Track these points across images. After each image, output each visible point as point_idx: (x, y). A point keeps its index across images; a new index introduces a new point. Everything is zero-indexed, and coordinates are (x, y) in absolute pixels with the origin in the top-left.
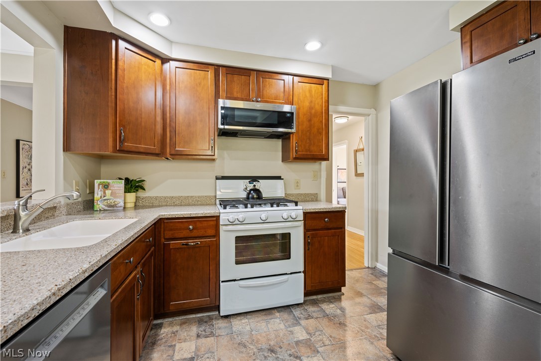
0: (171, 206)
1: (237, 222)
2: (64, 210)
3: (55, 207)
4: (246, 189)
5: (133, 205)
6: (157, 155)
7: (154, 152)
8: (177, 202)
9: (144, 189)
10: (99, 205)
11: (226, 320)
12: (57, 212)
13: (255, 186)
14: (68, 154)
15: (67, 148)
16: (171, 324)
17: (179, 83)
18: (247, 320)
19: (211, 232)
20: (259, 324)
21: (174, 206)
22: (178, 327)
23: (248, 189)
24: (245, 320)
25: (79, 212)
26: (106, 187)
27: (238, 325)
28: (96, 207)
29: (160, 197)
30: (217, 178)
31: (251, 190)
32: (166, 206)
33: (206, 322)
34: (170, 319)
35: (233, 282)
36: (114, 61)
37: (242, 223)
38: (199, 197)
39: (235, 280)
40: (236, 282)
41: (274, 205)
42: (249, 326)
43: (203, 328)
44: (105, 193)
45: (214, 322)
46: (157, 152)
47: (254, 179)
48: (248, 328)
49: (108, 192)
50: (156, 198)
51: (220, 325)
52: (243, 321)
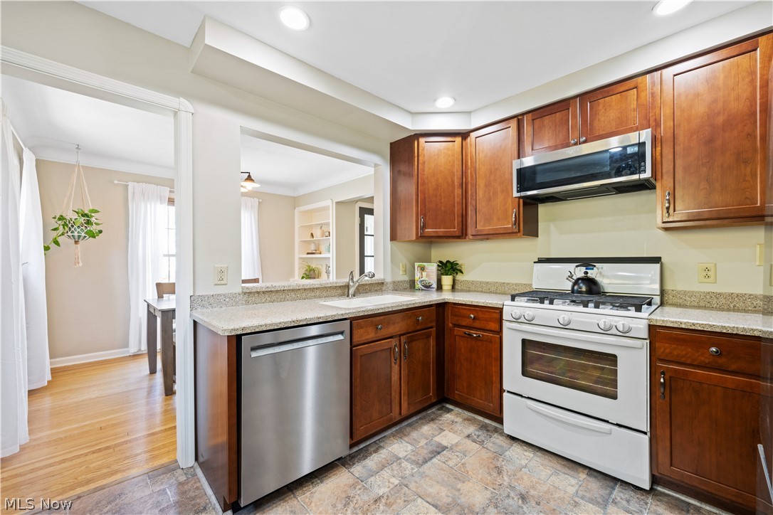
0: (486, 293)
1: (522, 320)
2: (391, 287)
3: (383, 283)
4: (571, 276)
5: (450, 287)
6: (458, 237)
7: (454, 235)
8: (493, 289)
9: (462, 273)
10: (419, 285)
11: (508, 441)
12: (384, 288)
13: (586, 273)
14: (394, 242)
15: (393, 237)
16: (458, 415)
17: (479, 154)
18: (532, 455)
19: (496, 327)
20: (541, 467)
21: (489, 293)
22: (461, 420)
23: (575, 277)
24: (529, 454)
25: (405, 289)
26: (423, 269)
27: (516, 451)
28: (417, 287)
29: (476, 282)
30: (541, 261)
31: (579, 279)
32: (482, 292)
33: (488, 431)
34: (460, 410)
35: (519, 398)
36: (416, 158)
37: (530, 322)
38: (516, 285)
39: (521, 396)
40: (523, 399)
41: (589, 305)
42: (527, 462)
43: (480, 433)
44: (422, 274)
45: (496, 435)
46: (457, 234)
47: (587, 262)
48: (524, 462)
49: (424, 274)
50: (472, 283)
51: (497, 441)
52: (527, 454)
